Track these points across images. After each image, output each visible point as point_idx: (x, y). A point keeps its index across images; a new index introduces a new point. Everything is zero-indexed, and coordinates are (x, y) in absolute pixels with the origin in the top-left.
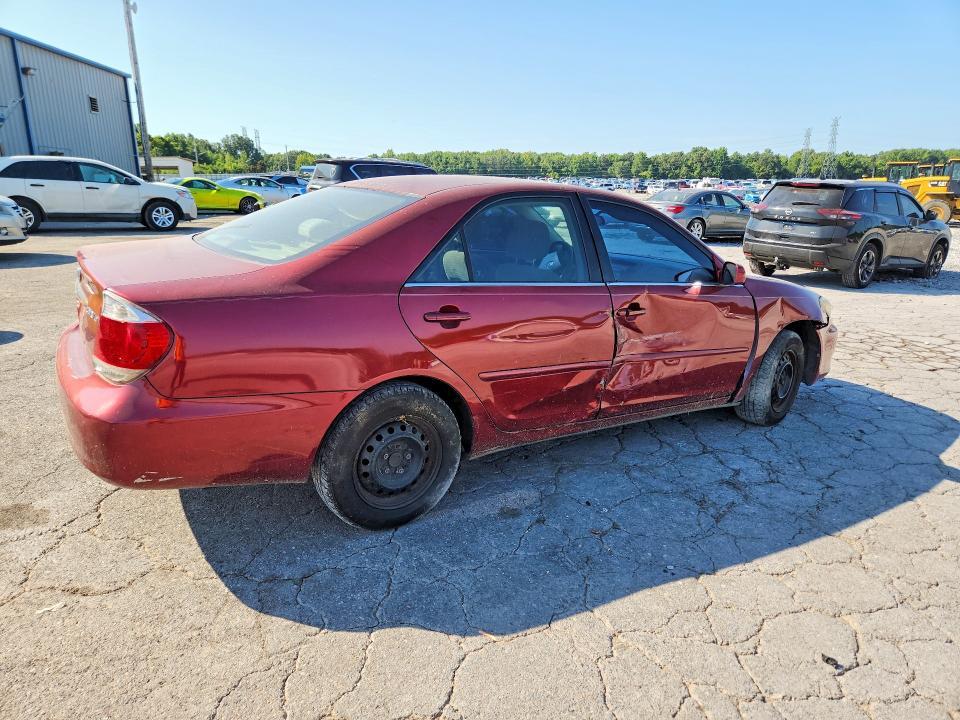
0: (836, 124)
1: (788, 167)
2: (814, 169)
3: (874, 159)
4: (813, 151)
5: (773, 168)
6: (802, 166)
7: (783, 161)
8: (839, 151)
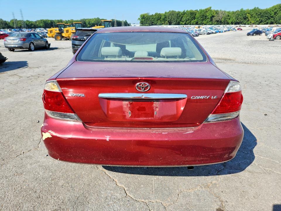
0: (21, 11)
1: (10, 25)
2: (19, 25)
3: (36, 22)
4: (16, 20)
5: (5, 25)
6: (15, 24)
7: (8, 23)
8: (25, 20)
